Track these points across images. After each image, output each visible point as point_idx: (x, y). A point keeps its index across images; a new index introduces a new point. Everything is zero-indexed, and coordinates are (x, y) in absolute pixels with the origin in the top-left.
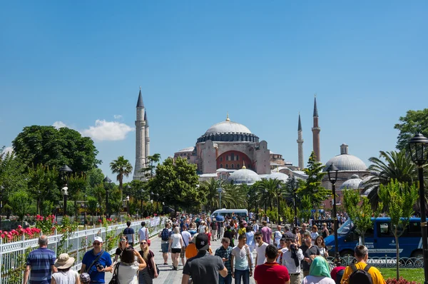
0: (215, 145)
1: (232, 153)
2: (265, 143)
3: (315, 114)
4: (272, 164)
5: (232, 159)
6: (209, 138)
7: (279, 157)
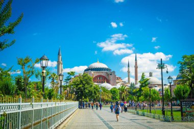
0: (92, 72)
1: (100, 76)
2: (114, 72)
3: (136, 60)
4: (117, 81)
5: (100, 79)
6: (90, 69)
7: (120, 78)
